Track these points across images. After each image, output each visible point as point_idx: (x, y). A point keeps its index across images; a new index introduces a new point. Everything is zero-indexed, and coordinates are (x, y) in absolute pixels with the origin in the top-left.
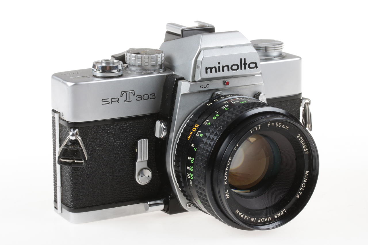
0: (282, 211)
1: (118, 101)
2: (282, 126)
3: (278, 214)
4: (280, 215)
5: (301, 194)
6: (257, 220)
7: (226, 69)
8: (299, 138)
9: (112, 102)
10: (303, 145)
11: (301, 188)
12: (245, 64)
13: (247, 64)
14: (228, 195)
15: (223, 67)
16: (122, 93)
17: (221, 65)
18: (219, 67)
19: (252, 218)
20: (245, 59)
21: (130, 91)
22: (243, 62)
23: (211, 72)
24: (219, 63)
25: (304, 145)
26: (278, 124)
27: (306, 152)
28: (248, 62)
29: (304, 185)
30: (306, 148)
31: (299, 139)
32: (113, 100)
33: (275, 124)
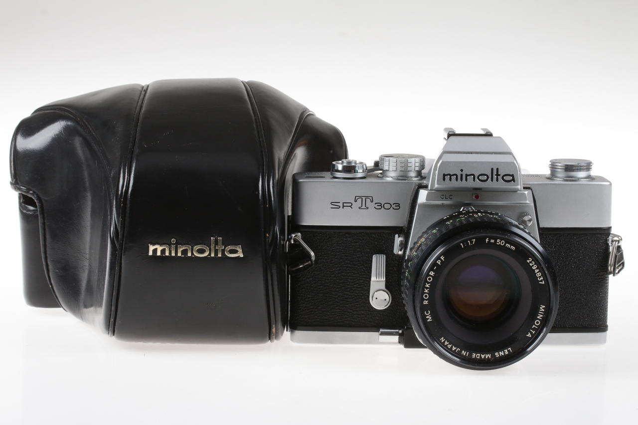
0: (506, 350)
1: (351, 206)
2: (505, 244)
3: (500, 353)
4: (503, 354)
5: (534, 332)
6: (471, 355)
7: (470, 178)
8: (531, 262)
9: (343, 206)
10: (536, 272)
11: (534, 326)
12: (498, 175)
13: (500, 175)
14: (430, 318)
15: (467, 175)
16: (357, 198)
17: (464, 174)
18: (462, 175)
19: (463, 352)
20: (497, 169)
21: (367, 197)
22: (495, 173)
23: (450, 179)
24: (462, 170)
25: (538, 272)
26: (500, 242)
27: (541, 281)
28: (501, 173)
29: (537, 323)
30: (540, 277)
31: (531, 264)
32: (345, 205)
33: (496, 241)
